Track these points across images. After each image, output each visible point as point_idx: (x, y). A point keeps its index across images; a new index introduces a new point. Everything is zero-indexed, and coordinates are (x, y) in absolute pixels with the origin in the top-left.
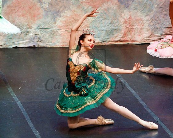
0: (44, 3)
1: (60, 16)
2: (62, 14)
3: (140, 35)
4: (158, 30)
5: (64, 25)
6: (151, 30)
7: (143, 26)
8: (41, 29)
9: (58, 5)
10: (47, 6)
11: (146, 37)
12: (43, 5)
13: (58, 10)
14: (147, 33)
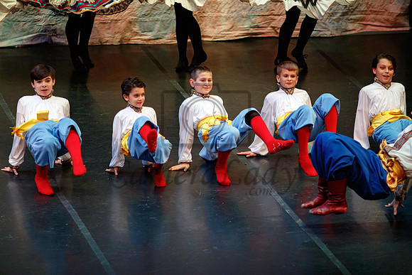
3: (214, 28)
4: (244, 19)
6: (232, 19)
7: (219, 12)
11: (225, 31)
14: (226, 25)
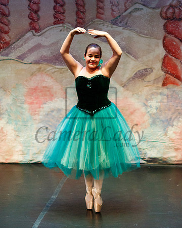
0: (151, 107)
1: (173, 126)
2: (175, 123)
5: (178, 137)
8: (146, 143)
9: (169, 110)
10: (155, 111)
12: (150, 109)
13: (169, 117)
